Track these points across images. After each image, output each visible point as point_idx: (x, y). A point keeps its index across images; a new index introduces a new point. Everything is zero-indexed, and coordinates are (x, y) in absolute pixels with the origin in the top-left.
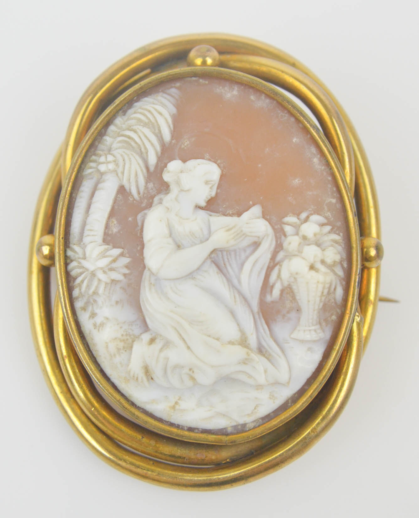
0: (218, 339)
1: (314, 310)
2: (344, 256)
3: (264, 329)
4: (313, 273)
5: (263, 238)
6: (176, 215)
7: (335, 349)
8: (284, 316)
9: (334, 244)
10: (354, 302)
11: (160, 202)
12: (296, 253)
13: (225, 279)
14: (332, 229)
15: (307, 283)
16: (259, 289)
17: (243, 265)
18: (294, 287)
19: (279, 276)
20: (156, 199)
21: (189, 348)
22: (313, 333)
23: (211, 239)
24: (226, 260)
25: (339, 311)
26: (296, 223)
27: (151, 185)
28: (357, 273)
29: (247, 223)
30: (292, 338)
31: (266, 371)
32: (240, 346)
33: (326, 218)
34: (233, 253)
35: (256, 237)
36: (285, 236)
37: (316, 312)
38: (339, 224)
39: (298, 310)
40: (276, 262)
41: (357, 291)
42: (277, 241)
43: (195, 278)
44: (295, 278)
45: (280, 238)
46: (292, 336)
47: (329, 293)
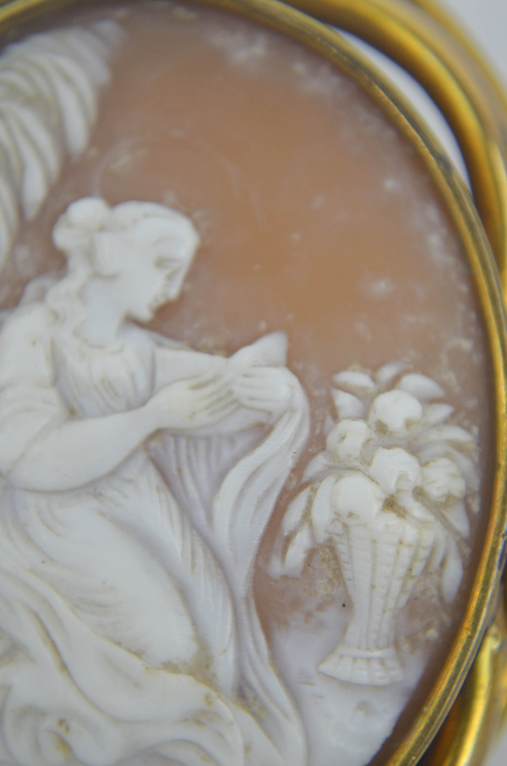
0: (139, 654)
1: (384, 611)
2: (476, 483)
3: (256, 643)
4: (391, 519)
5: (280, 417)
6: (76, 333)
7: (426, 713)
8: (309, 615)
9: (455, 452)
10: (487, 600)
11: (41, 297)
12: (357, 464)
13: (174, 506)
14: (453, 416)
15: (374, 542)
16: (256, 542)
17: (222, 476)
18: (341, 548)
19: (307, 515)
20: (32, 289)
21: (64, 667)
22: (376, 666)
23: (152, 404)
24: (184, 458)
25: (446, 619)
26: (364, 389)
27: (23, 253)
28: (500, 532)
29: (245, 376)
30: (320, 673)
31: (248, 748)
32: (191, 679)
33: (442, 384)
34: (202, 446)
35: (263, 411)
36: (335, 417)
37: (388, 615)
38: (472, 403)
39: (344, 605)
40: (305, 479)
41: (497, 575)
42: (313, 428)
43: (100, 494)
44: (345, 526)
45: (323, 421)
46: (324, 668)
47: (426, 572)
